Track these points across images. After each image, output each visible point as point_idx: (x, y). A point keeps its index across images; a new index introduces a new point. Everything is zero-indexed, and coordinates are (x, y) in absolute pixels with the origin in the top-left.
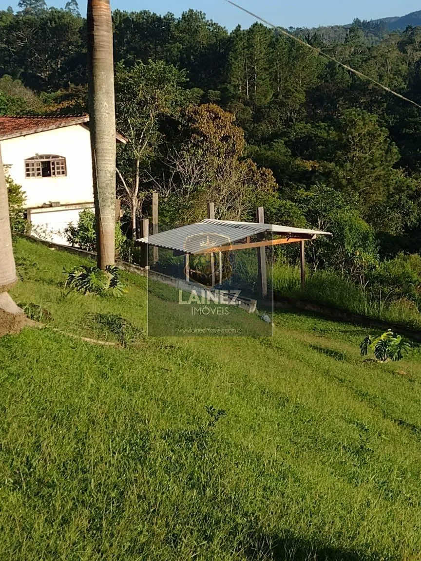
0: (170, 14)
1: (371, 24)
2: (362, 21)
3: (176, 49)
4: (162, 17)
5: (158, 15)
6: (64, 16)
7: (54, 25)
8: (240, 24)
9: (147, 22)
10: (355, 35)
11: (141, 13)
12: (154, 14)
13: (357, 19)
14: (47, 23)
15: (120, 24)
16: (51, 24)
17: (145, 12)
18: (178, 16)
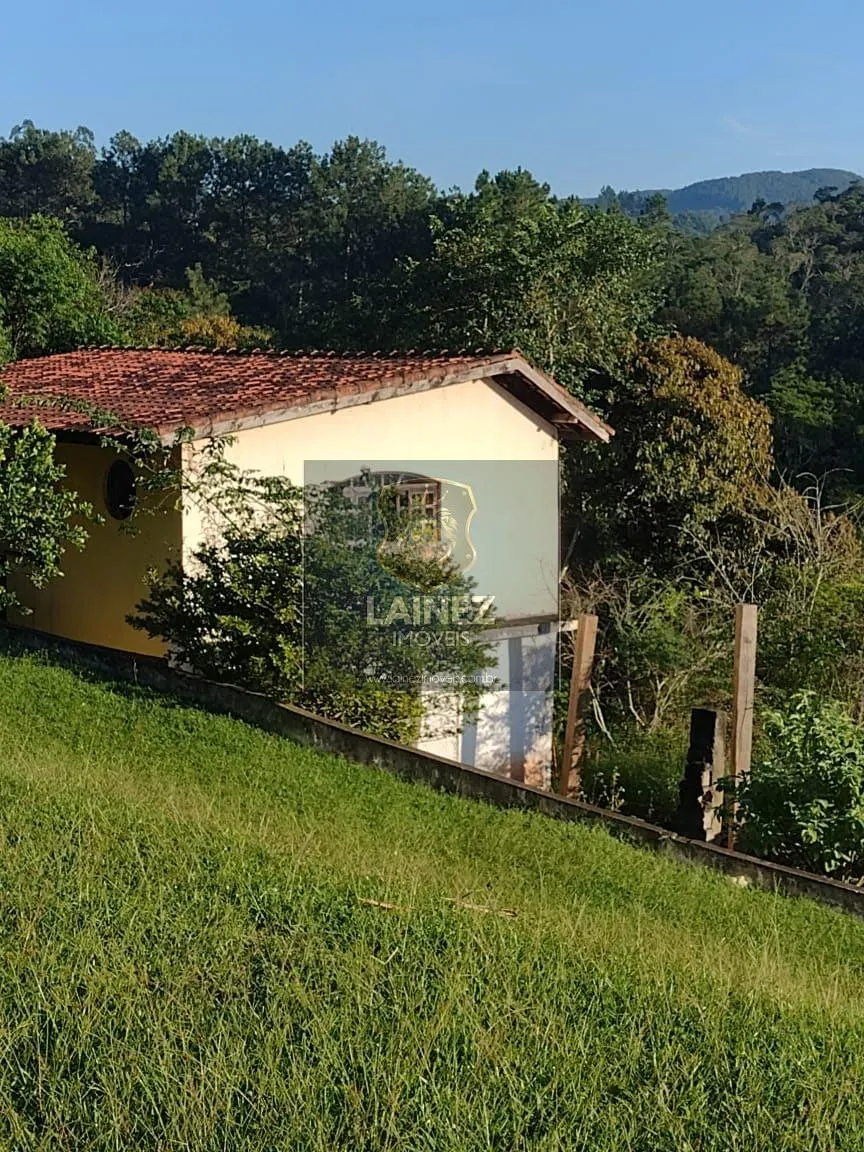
0: (305, 144)
1: (636, 198)
2: (617, 193)
3: (335, 220)
4: (286, 151)
5: (276, 146)
6: (57, 141)
7: (33, 160)
8: (487, 170)
9: (254, 159)
10: (660, 214)
11: (237, 140)
12: (268, 145)
13: (609, 188)
14: (20, 154)
15: (188, 162)
16: (27, 157)
17: (247, 140)
18: (322, 150)
